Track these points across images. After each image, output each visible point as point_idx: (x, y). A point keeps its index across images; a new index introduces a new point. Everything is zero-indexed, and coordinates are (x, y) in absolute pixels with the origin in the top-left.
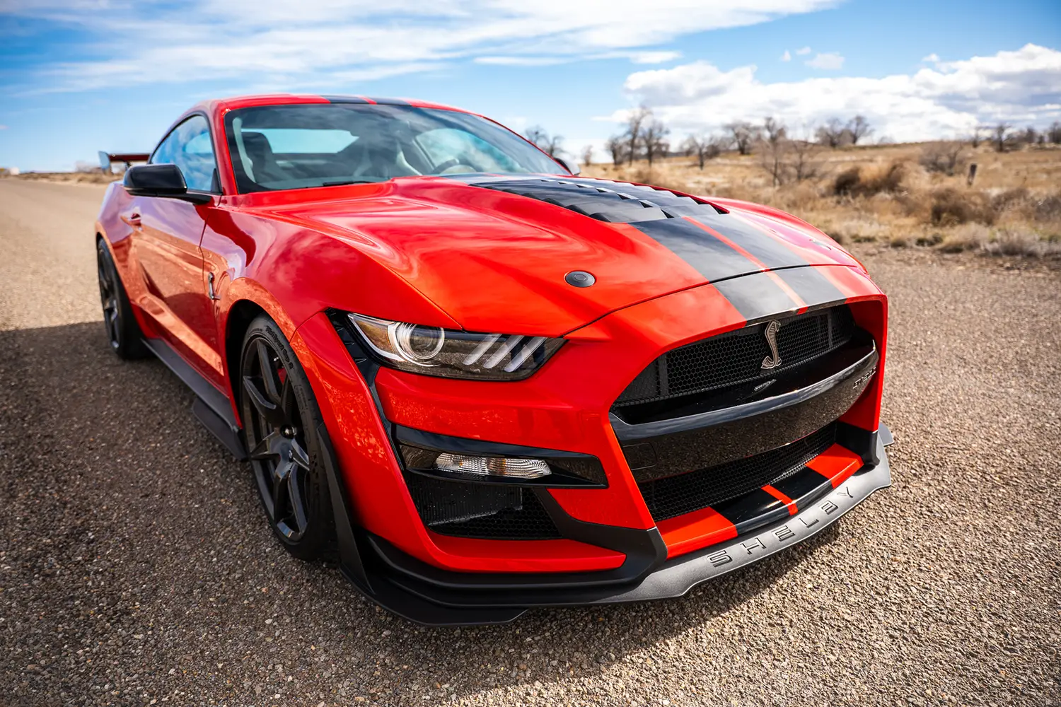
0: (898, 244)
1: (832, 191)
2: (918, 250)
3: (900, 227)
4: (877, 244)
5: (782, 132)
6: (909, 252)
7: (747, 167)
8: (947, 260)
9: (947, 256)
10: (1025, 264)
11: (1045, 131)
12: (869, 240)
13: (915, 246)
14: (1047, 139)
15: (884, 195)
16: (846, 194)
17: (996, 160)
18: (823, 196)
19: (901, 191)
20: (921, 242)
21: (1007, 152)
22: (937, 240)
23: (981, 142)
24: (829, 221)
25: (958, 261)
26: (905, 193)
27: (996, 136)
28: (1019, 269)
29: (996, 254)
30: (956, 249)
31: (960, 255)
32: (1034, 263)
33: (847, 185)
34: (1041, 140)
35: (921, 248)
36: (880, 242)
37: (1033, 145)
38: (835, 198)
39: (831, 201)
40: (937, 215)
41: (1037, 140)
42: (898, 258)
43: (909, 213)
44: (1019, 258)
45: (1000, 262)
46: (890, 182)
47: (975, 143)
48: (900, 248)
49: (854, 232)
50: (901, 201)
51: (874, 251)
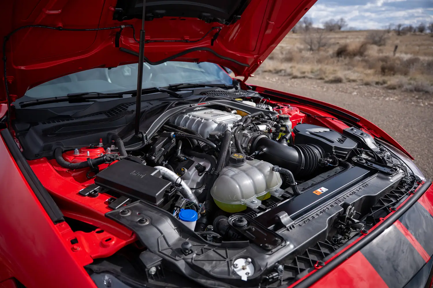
0: (367, 84)
1: (335, 55)
2: (376, 87)
3: (367, 75)
4: (358, 83)
5: (310, 24)
6: (372, 88)
7: (296, 39)
8: (389, 93)
9: (390, 91)
10: (425, 97)
11: (417, 27)
12: (354, 81)
13: (375, 85)
14: (417, 30)
15: (358, 58)
16: (341, 57)
17: (397, 39)
18: (332, 57)
19: (365, 56)
20: (377, 83)
21: (401, 35)
22: (384, 82)
23: (391, 31)
24: (335, 71)
25: (394, 94)
26: (366, 58)
27: (397, 28)
28: (422, 99)
29: (411, 91)
30: (393, 88)
31: (395, 91)
32: (429, 96)
33: (341, 52)
34: (415, 31)
35: (377, 86)
36: (359, 82)
37: (412, 33)
38: (337, 59)
39: (335, 59)
40: (384, 71)
41: (413, 31)
42: (368, 91)
43: (370, 68)
44: (421, 93)
45: (413, 95)
46: (361, 52)
47: (388, 31)
48: (368, 86)
49: (348, 77)
50: (366, 61)
51: (357, 87)
